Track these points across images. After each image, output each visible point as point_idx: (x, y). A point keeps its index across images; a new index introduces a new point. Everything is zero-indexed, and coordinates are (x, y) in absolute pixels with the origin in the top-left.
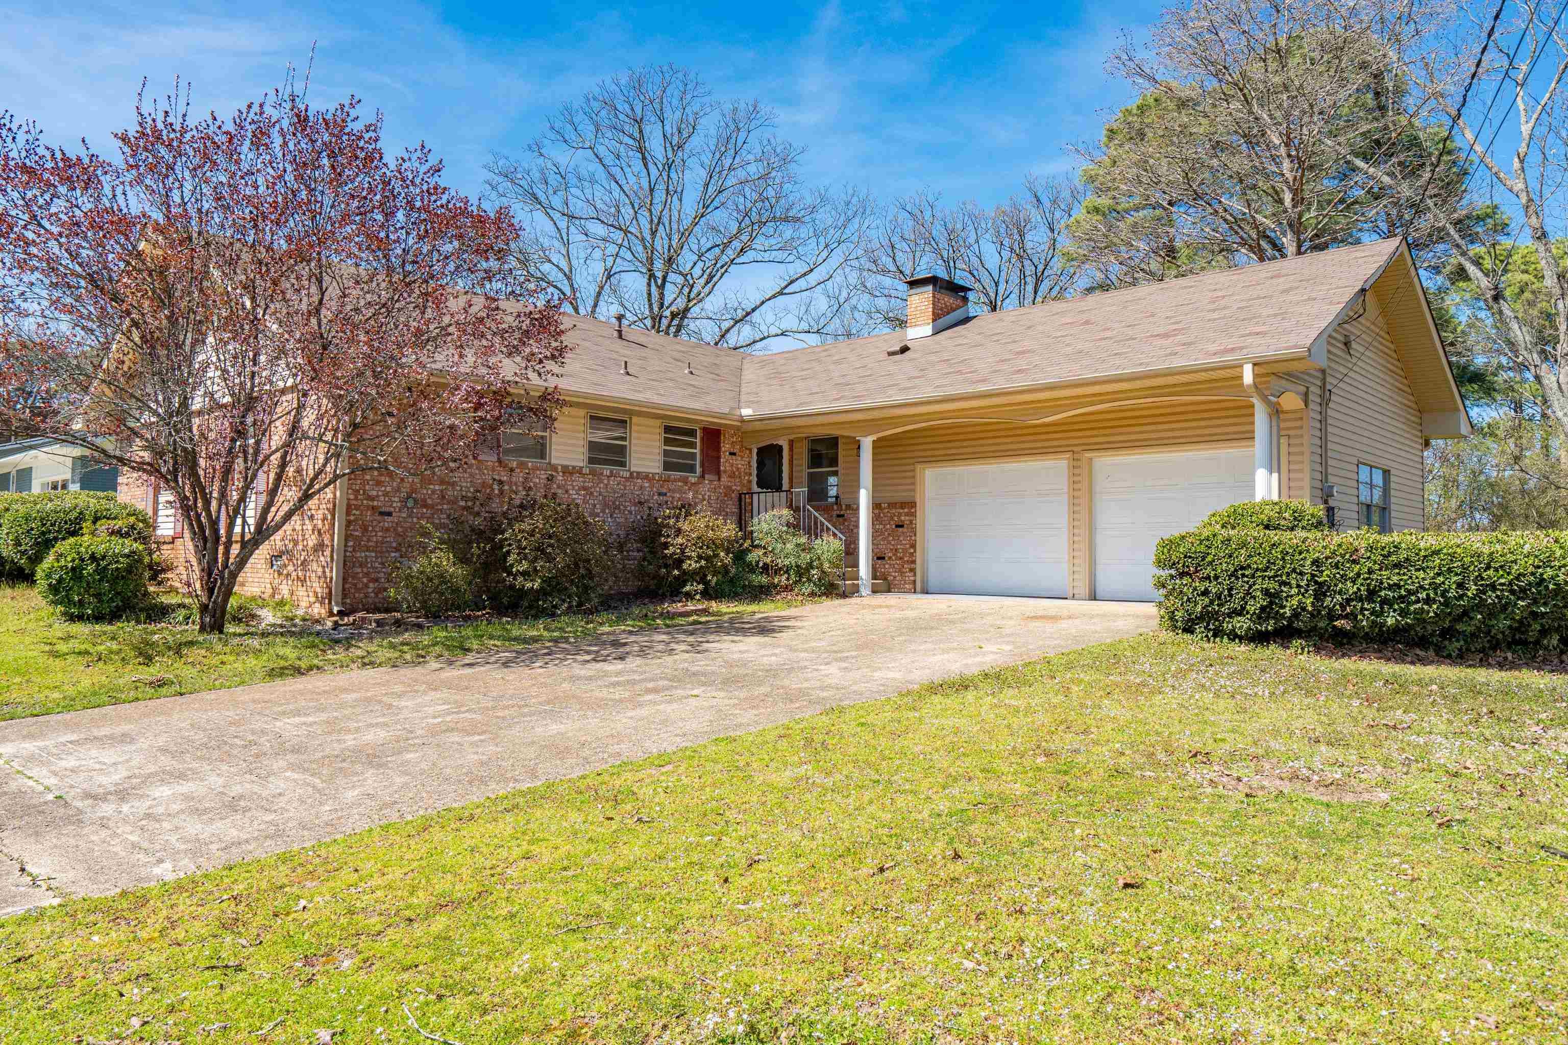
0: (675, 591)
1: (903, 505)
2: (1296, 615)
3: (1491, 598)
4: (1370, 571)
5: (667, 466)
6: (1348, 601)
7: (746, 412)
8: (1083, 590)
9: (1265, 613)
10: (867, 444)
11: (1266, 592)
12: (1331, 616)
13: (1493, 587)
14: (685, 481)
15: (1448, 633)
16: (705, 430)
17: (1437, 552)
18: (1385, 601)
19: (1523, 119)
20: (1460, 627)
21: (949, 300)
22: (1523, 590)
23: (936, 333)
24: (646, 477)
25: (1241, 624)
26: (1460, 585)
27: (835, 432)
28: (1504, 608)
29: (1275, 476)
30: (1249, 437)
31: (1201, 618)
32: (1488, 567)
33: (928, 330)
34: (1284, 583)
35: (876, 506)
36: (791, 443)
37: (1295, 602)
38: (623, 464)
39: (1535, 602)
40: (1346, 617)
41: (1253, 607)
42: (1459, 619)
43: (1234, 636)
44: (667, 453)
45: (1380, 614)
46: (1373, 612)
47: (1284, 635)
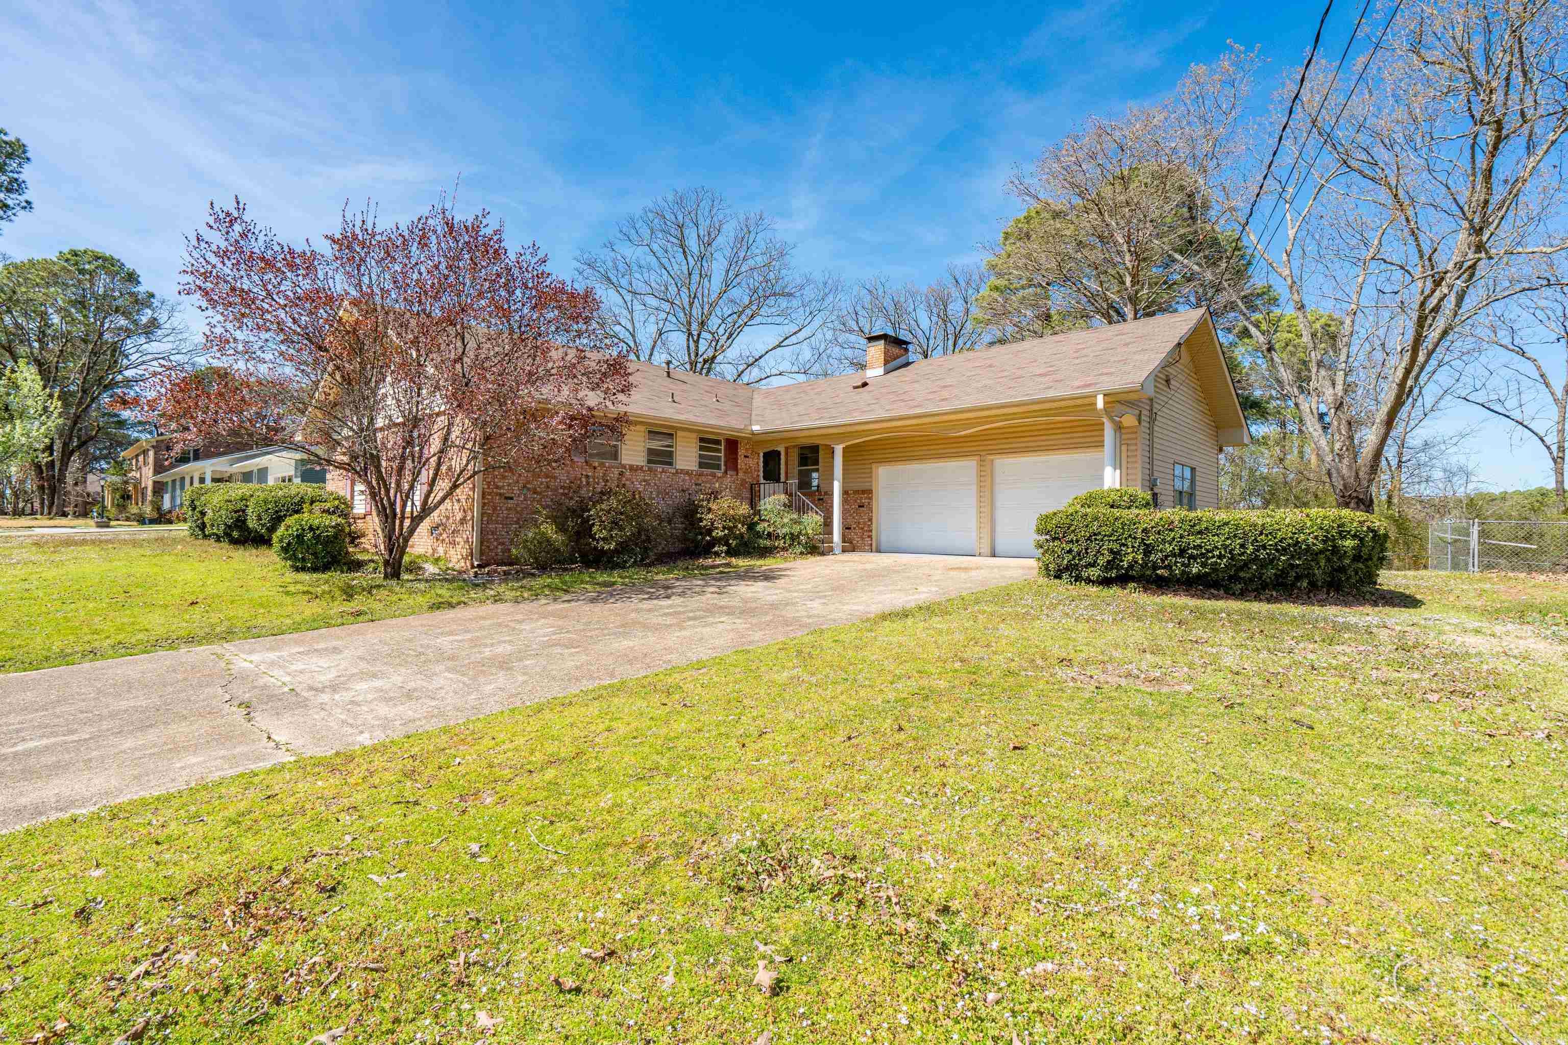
0: (706, 550)
1: (863, 492)
2: (1131, 567)
3: (1262, 554)
4: (1182, 537)
5: (701, 465)
6: (1166, 557)
7: (756, 428)
8: (986, 549)
9: (1110, 565)
10: (839, 450)
11: (1111, 551)
12: (1155, 567)
13: (1264, 547)
14: (714, 475)
15: (1234, 578)
16: (727, 439)
17: (1227, 524)
18: (1192, 557)
19: (1290, 226)
20: (1242, 574)
21: (895, 350)
22: (1284, 549)
23: (887, 372)
24: (687, 473)
25: (1094, 573)
26: (1242, 546)
27: (817, 441)
28: (1272, 561)
29: (1118, 471)
30: (1100, 445)
31: (1067, 568)
32: (1261, 534)
33: (881, 371)
34: (1124, 545)
35: (845, 492)
36: (787, 449)
37: (1130, 558)
38: (670, 464)
39: (1293, 557)
40: (1165, 567)
41: (1101, 561)
42: (1241, 568)
43: (1089, 581)
44: (701, 456)
45: (1188, 566)
46: (1183, 565)
47: (1123, 580)
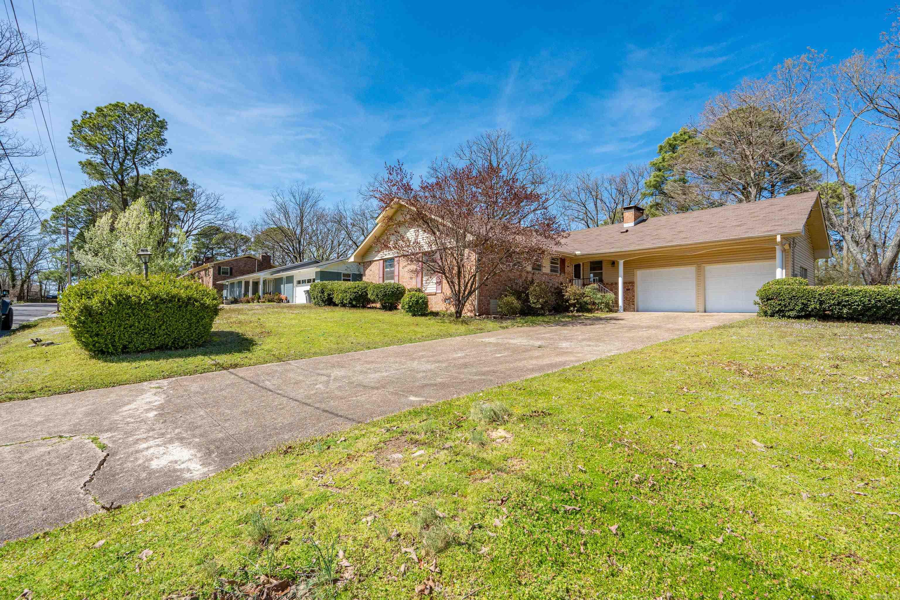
0: (566, 309)
1: (630, 283)
2: (812, 310)
3: (879, 304)
4: (839, 297)
5: (551, 271)
6: (831, 306)
7: (578, 253)
9: (802, 310)
10: (621, 262)
11: (803, 303)
12: (825, 310)
13: (880, 301)
14: (556, 275)
15: (863, 315)
16: (561, 259)
17: (861, 291)
18: (845, 306)
19: (836, 140)
20: (867, 313)
21: (638, 214)
22: (889, 301)
23: (635, 224)
24: (547, 274)
25: (793, 313)
26: (869, 300)
27: (601, 259)
28: (883, 307)
29: (784, 271)
30: (774, 258)
31: (777, 312)
32: (878, 295)
33: (632, 224)
34: (809, 301)
36: (583, 264)
37: (813, 306)
38: (540, 270)
39: (894, 305)
40: (830, 310)
41: (797, 308)
42: (867, 311)
43: (789, 317)
44: (551, 266)
45: (841, 309)
46: (839, 309)
47: (807, 316)
